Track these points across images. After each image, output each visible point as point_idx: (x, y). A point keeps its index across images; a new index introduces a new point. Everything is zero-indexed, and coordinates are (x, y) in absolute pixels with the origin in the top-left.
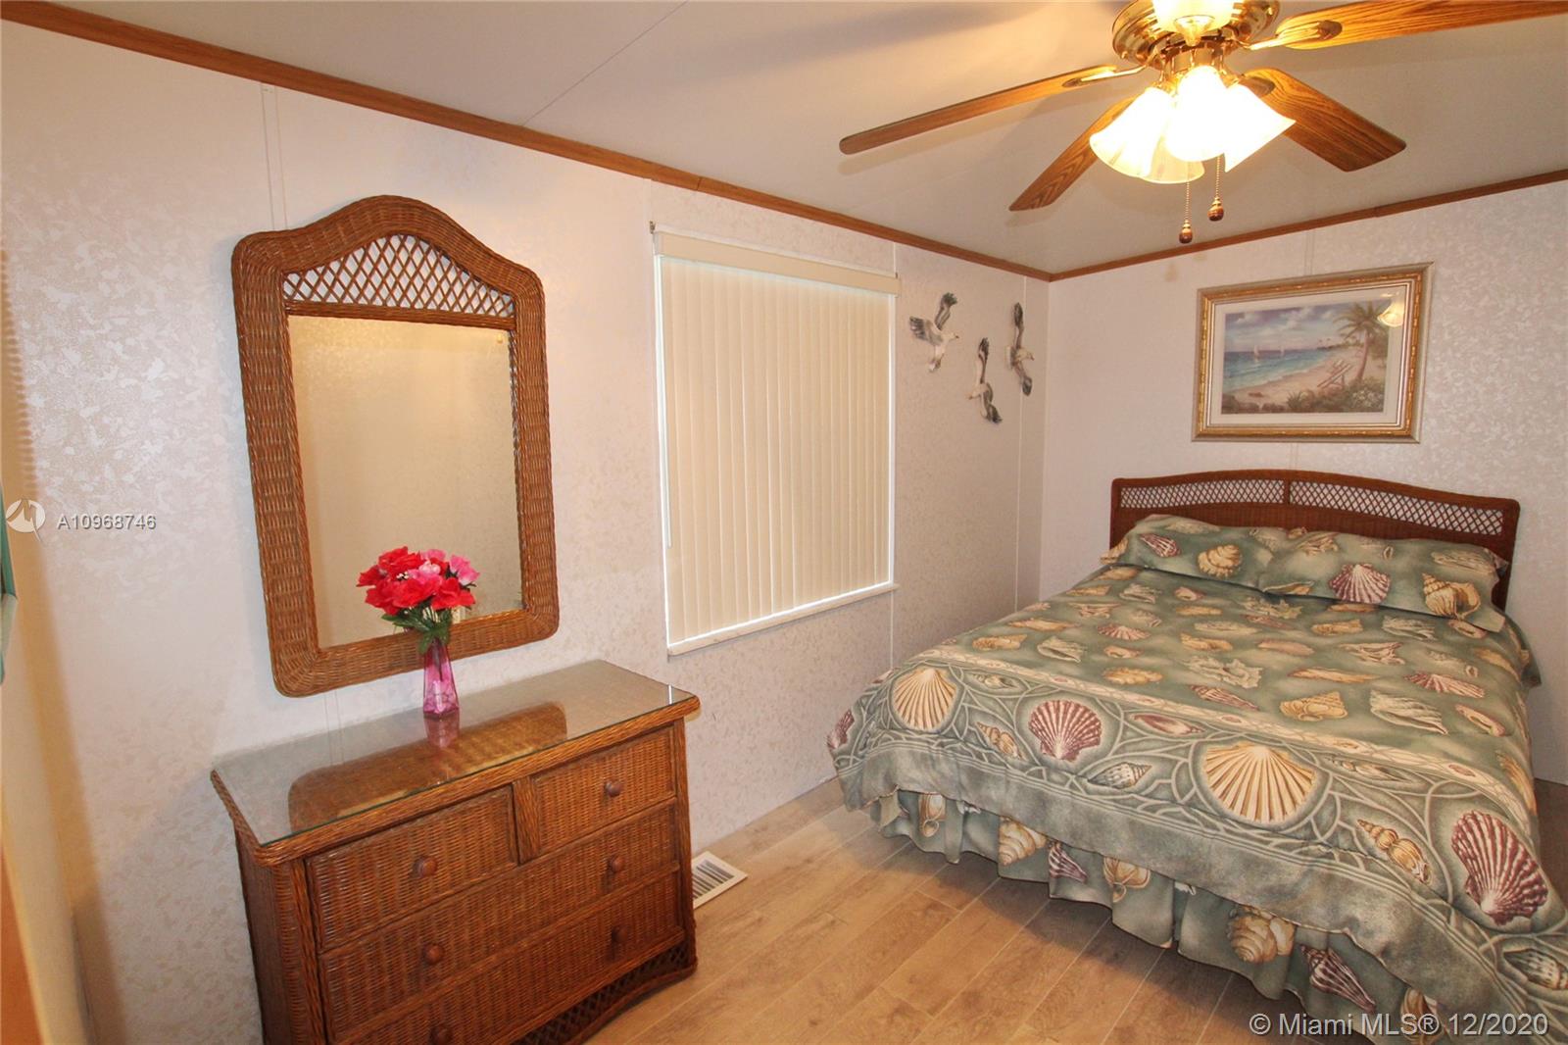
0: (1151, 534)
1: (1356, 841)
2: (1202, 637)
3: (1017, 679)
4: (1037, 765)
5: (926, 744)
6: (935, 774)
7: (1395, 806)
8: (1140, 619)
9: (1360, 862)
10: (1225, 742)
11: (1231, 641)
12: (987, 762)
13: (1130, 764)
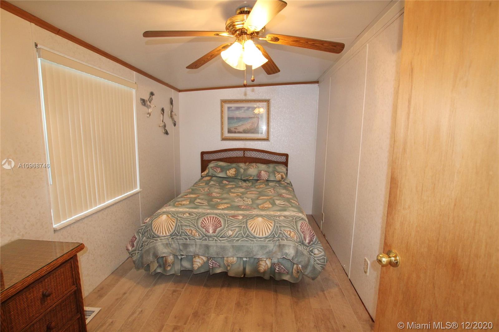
0: (214, 167)
1: (283, 235)
2: (234, 193)
3: (194, 213)
4: (205, 237)
5: (167, 240)
6: (171, 249)
7: (289, 224)
8: (217, 190)
9: (285, 239)
10: (252, 218)
11: (241, 193)
12: (189, 240)
13: (231, 230)
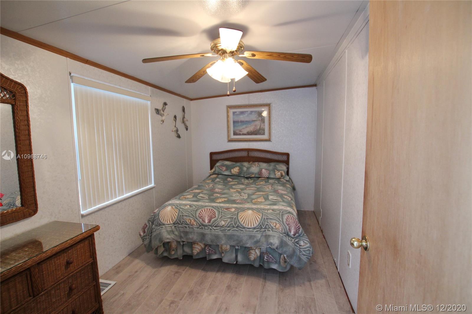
0: (220, 165)
1: (270, 226)
2: (234, 189)
3: (193, 205)
4: (201, 226)
5: (170, 228)
6: (174, 235)
7: (275, 217)
8: (220, 186)
9: (271, 230)
10: (243, 211)
11: (240, 189)
12: (188, 228)
13: (223, 221)
